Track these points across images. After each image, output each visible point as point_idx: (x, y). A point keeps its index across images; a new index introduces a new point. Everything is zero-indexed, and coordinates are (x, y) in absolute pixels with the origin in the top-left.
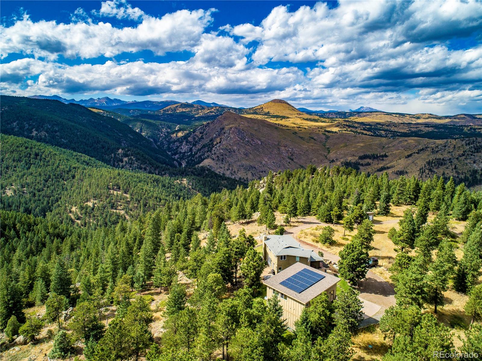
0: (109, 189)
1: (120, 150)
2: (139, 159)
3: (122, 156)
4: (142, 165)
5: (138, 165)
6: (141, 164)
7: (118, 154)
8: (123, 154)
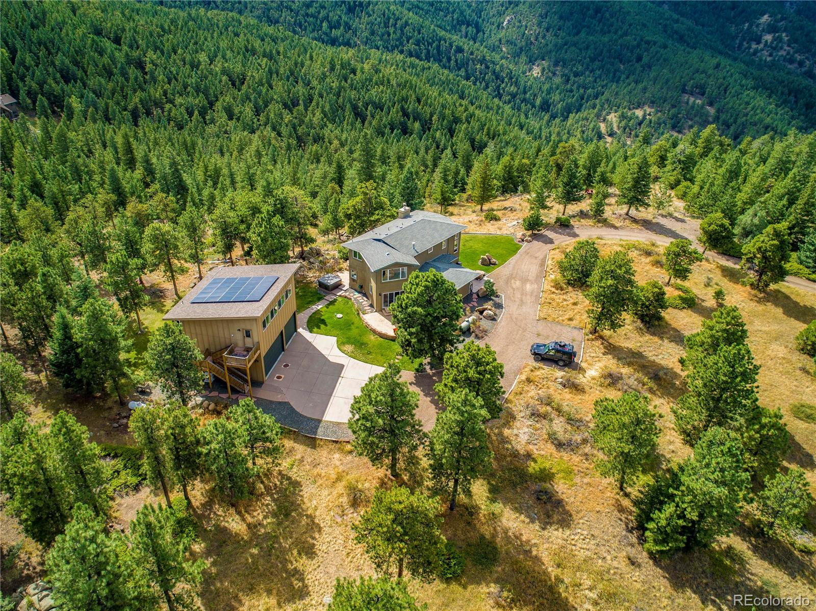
0: (684, 91)
1: (766, 17)
2: (796, 41)
3: (763, 30)
4: (796, 55)
5: (788, 53)
6: (796, 52)
7: (757, 26)
8: (769, 25)
